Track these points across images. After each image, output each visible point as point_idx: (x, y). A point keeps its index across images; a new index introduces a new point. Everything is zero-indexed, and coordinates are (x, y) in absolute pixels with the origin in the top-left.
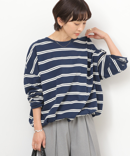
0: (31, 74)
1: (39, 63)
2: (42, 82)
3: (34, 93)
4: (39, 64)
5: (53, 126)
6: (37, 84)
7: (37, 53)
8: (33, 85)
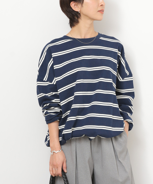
0: (45, 81)
1: (54, 66)
2: (58, 91)
3: (48, 104)
4: (55, 68)
5: (72, 145)
6: (52, 93)
7: (52, 54)
8: (47, 95)
